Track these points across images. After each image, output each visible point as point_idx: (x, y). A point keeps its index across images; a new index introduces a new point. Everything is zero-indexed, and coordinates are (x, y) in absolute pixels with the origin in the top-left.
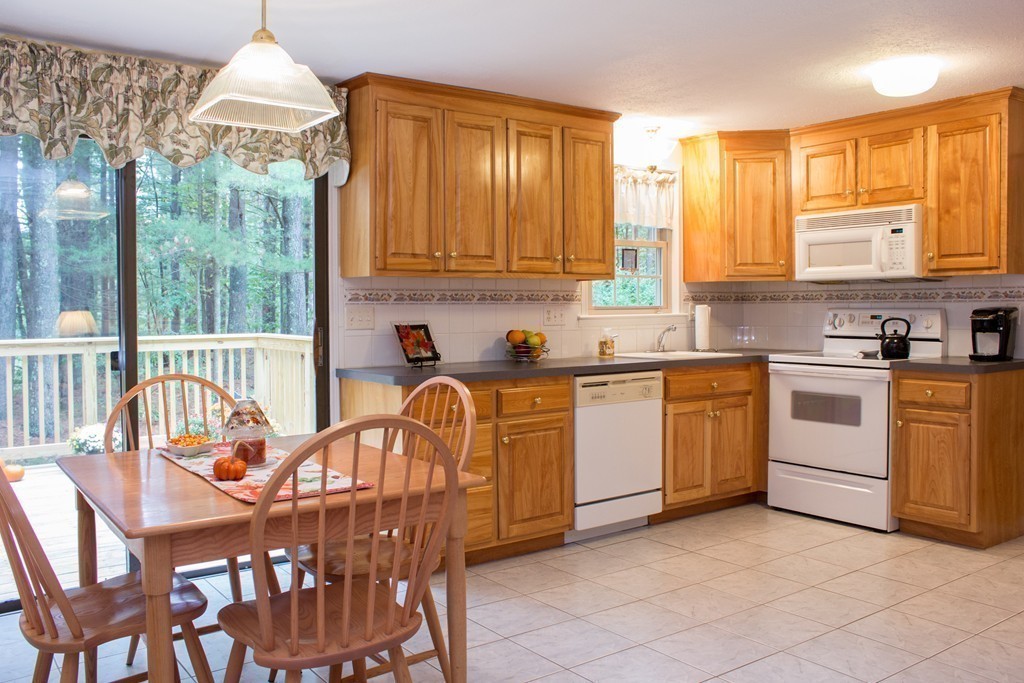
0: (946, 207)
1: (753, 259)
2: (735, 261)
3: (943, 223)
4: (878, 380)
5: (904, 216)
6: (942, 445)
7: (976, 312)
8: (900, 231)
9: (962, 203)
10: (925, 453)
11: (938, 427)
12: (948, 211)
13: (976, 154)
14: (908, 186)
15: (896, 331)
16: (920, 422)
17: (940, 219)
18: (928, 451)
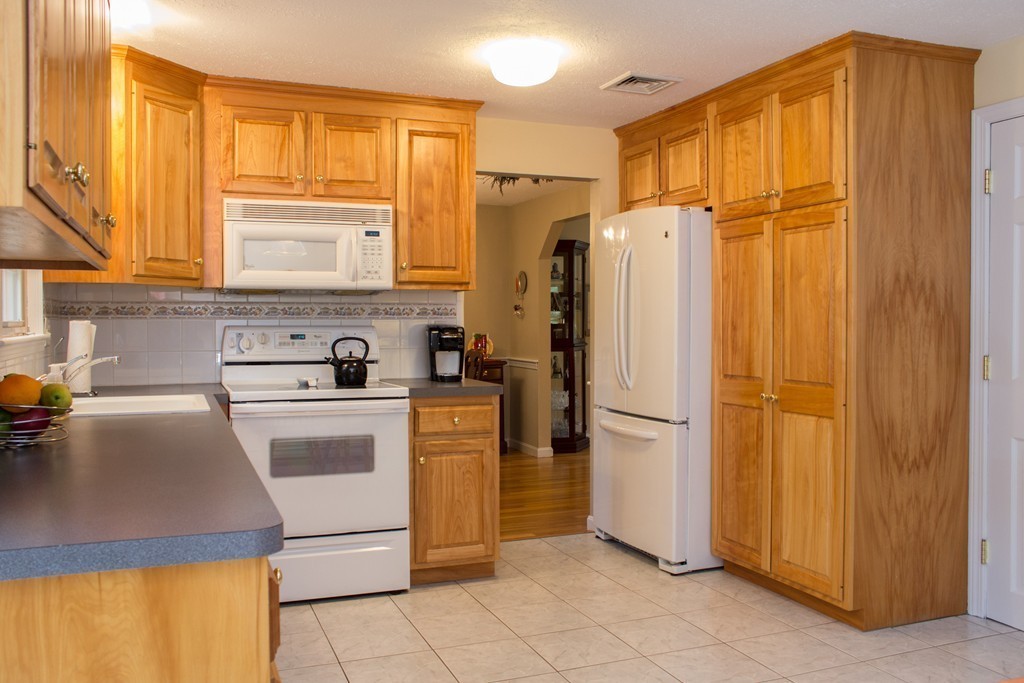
0: (420, 215)
1: (166, 253)
2: (145, 253)
3: (415, 230)
4: (397, 412)
5: (379, 217)
6: (468, 476)
7: (431, 329)
8: (377, 234)
9: (435, 212)
10: (449, 487)
11: (463, 457)
12: (421, 218)
13: (449, 161)
14: (373, 183)
15: (351, 353)
16: (442, 453)
17: (411, 226)
18: (453, 485)
